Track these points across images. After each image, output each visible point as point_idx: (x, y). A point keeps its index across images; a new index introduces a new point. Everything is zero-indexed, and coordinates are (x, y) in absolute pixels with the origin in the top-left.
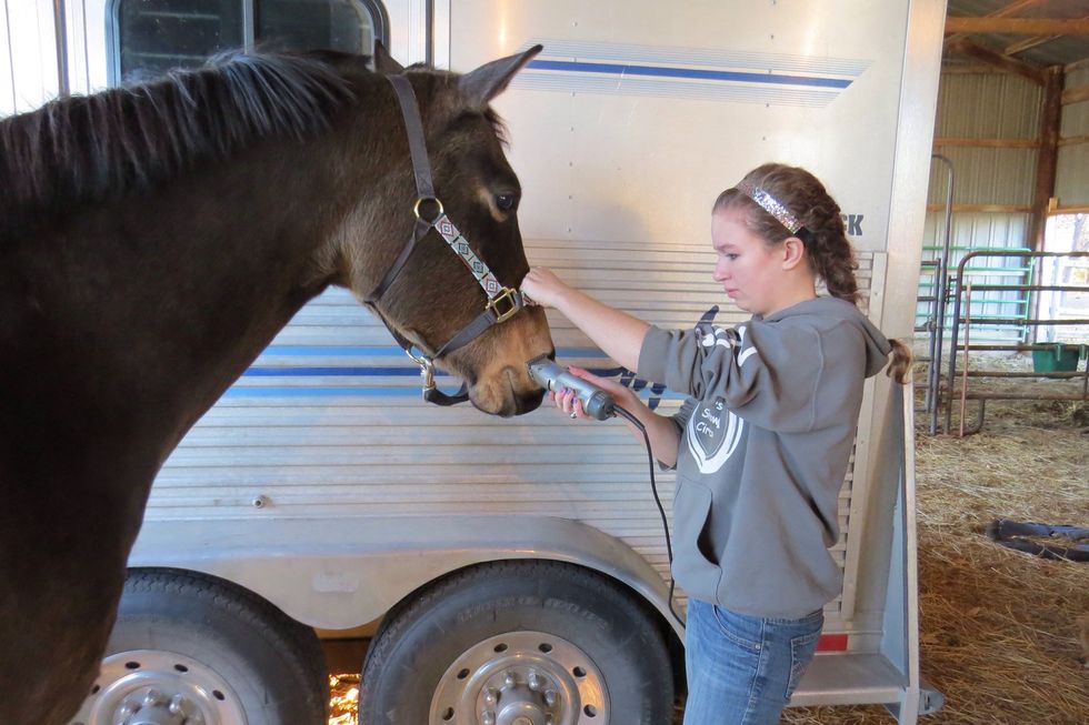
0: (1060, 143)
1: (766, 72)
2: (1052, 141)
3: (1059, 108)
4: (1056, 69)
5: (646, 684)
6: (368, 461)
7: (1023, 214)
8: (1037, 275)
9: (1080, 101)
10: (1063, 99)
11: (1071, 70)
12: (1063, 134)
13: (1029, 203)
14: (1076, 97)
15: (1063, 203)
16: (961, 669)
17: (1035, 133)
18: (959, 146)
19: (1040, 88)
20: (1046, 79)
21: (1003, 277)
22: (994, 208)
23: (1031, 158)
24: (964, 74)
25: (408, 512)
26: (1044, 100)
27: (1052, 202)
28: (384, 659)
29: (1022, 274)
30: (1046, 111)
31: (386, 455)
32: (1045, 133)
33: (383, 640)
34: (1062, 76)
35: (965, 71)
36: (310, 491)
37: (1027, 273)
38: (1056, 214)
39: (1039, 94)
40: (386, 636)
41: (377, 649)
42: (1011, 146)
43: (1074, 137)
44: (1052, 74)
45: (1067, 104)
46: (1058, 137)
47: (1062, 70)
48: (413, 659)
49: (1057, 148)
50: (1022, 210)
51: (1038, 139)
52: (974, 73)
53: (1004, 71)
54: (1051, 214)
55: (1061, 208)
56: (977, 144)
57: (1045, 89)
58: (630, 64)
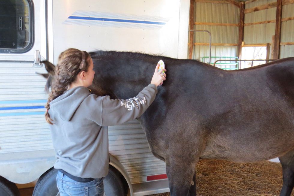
0: (244, 25)
1: (143, 21)
2: (242, 25)
3: (244, 15)
4: (243, 3)
5: (116, 191)
6: (31, 134)
7: (235, 46)
8: (240, 65)
9: (249, 13)
10: (245, 12)
11: (247, 3)
12: (245, 22)
13: (237, 43)
14: (248, 11)
15: (246, 43)
16: (207, 181)
17: (238, 22)
18: (216, 25)
19: (239, 8)
20: (240, 5)
21: (230, 66)
22: (227, 45)
23: (237, 29)
24: (217, 3)
25: (44, 148)
26: (240, 12)
27: (243, 43)
28: (39, 191)
29: (236, 65)
30: (241, 15)
31: (37, 132)
32: (240, 22)
33: (39, 185)
34: (244, 5)
35: (217, 2)
36: (13, 144)
37: (237, 64)
38: (244, 46)
39: (238, 10)
40: (40, 184)
41: (37, 188)
42: (231, 25)
43: (248, 24)
44: (241, 4)
45: (246, 13)
46: (244, 23)
47: (244, 3)
48: (48, 190)
49: (244, 27)
50: (235, 45)
51: (239, 24)
52: (220, 3)
53: (228, 3)
54: (243, 46)
55: (246, 45)
56: (221, 25)
57: (240, 9)
58: (105, 18)
